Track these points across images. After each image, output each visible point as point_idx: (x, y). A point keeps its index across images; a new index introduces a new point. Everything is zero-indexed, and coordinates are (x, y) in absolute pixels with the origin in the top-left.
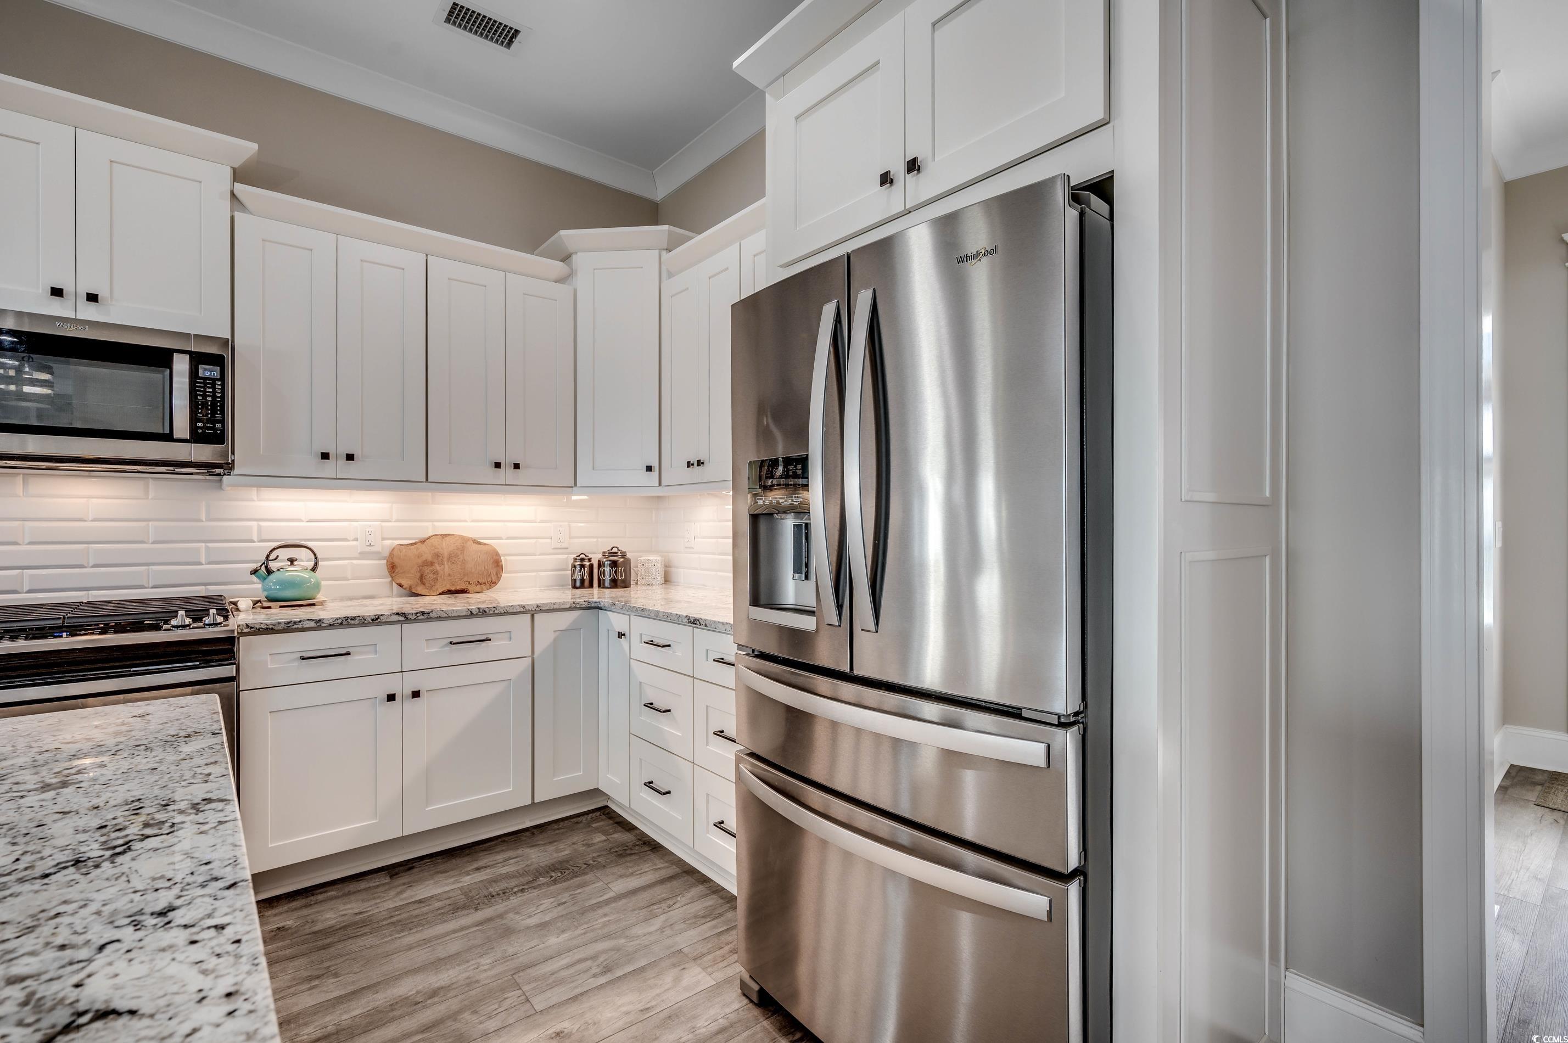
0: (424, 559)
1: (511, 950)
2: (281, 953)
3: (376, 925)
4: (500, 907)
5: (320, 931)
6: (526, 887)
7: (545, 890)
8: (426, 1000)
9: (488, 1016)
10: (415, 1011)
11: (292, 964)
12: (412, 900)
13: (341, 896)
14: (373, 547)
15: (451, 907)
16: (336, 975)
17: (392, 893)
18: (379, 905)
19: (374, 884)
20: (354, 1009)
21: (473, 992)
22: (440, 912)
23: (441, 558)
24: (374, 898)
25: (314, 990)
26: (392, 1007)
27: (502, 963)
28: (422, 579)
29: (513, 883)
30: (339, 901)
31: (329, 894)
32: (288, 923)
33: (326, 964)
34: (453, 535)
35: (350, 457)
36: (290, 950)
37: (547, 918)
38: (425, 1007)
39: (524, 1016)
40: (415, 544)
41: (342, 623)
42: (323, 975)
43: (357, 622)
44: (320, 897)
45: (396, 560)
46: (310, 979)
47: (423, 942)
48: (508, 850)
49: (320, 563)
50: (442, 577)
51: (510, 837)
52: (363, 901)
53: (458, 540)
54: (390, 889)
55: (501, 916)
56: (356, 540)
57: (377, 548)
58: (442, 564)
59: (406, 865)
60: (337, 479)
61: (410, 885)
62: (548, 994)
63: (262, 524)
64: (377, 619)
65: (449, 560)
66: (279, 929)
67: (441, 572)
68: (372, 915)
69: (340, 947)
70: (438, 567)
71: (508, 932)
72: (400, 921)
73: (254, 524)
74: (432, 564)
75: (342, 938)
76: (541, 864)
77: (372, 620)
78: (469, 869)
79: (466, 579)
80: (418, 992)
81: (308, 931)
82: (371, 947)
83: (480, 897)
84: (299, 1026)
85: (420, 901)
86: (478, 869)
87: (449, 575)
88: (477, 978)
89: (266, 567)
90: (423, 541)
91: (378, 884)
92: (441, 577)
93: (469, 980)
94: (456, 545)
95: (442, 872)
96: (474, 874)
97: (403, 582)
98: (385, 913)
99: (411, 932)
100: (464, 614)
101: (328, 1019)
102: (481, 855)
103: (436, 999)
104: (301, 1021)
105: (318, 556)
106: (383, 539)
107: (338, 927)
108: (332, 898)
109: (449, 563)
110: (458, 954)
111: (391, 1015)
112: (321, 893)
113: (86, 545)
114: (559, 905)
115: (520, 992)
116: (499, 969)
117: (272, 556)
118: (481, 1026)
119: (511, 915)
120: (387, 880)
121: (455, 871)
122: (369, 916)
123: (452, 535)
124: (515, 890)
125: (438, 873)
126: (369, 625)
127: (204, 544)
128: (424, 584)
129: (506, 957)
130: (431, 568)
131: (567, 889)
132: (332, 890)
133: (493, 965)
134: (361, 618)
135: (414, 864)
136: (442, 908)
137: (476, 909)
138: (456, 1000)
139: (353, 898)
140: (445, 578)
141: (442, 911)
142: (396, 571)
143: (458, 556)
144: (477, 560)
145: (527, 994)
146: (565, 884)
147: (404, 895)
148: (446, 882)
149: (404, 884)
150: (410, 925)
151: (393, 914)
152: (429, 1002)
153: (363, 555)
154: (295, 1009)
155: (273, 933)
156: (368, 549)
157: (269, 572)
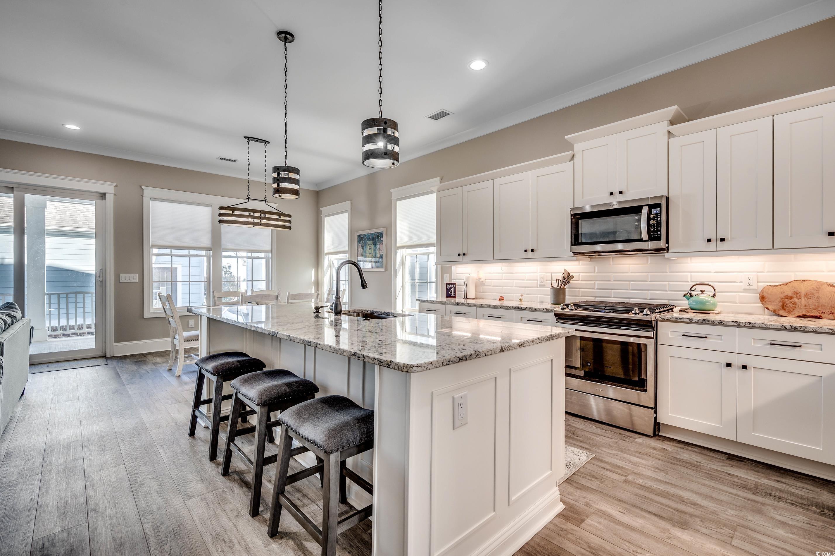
0: (786, 295)
1: (750, 518)
2: (657, 456)
3: (699, 469)
4: (768, 501)
5: (677, 458)
6: (797, 504)
7: (809, 513)
8: (688, 503)
9: (706, 527)
10: (680, 503)
11: (657, 461)
12: (726, 471)
13: (698, 453)
14: (752, 286)
15: (742, 485)
16: (667, 474)
17: (721, 464)
18: (710, 465)
19: (716, 457)
20: (660, 486)
21: (711, 516)
22: (733, 483)
23: (799, 295)
24: (710, 461)
25: (654, 472)
26: (673, 496)
27: (738, 518)
28: (783, 307)
29: (790, 497)
30: (695, 453)
31: (694, 449)
32: (669, 449)
33: (667, 468)
34: (811, 280)
35: (723, 240)
36: (661, 457)
37: (790, 523)
38: (685, 505)
39: (723, 540)
40: (780, 285)
41: (702, 322)
42: (662, 470)
43: (710, 322)
44: (690, 448)
45: (765, 294)
46: (658, 469)
47: (712, 487)
48: (810, 485)
49: (717, 293)
50: (800, 307)
51: (821, 481)
52: (704, 459)
53: (814, 284)
54: (721, 462)
55: (763, 504)
56: (741, 282)
57: (755, 287)
58: (800, 298)
59: (741, 458)
60: (716, 251)
61: (732, 466)
62: (746, 544)
63: (692, 274)
64: (721, 323)
65: (805, 296)
66: (664, 449)
67: (798, 304)
68: (702, 466)
69: (678, 467)
70: (795, 300)
71: (759, 512)
72: (711, 475)
73: (689, 274)
74: (792, 298)
75: (682, 465)
76: (824, 503)
77: (718, 323)
78: (772, 478)
79: (819, 309)
80: (688, 499)
81: (673, 455)
82: (689, 475)
83: (763, 491)
84: (640, 478)
85: (729, 474)
86: (778, 481)
87: (805, 306)
88: (719, 514)
89: (690, 294)
90: (786, 284)
91: (718, 457)
92: (798, 307)
93: (715, 512)
94: (812, 287)
95: (755, 471)
96: (772, 481)
97: (769, 307)
98: (709, 468)
99: (712, 481)
100: (780, 328)
101: (650, 482)
102: (789, 477)
103: (692, 506)
104: (642, 477)
105: (717, 290)
106: (758, 282)
107: (685, 461)
108: (693, 451)
109: (806, 298)
110: (722, 501)
111: (670, 497)
112: (692, 447)
113: (629, 282)
114: (808, 524)
115: (733, 532)
116: (735, 519)
117: (693, 289)
118: (699, 527)
119: (770, 508)
120: (725, 459)
121: (763, 474)
122: (700, 465)
123: (809, 280)
124: (788, 501)
125: (753, 470)
126: (716, 325)
127: (668, 283)
128: (785, 310)
129: (744, 518)
130: (791, 300)
131: (823, 521)
132: (697, 449)
133: (732, 516)
134: (712, 321)
135: (745, 461)
136: (737, 482)
137: (754, 494)
138: (700, 512)
139: (702, 456)
140: (802, 307)
141: (735, 483)
142: (765, 300)
143: (814, 294)
144: (831, 298)
145: (735, 536)
146: (828, 520)
147: (725, 468)
148: (752, 475)
149: (730, 464)
150: (713, 478)
151: (711, 471)
152: (689, 505)
153: (745, 291)
154: (643, 473)
155: (661, 449)
156: (749, 287)
157: (691, 296)
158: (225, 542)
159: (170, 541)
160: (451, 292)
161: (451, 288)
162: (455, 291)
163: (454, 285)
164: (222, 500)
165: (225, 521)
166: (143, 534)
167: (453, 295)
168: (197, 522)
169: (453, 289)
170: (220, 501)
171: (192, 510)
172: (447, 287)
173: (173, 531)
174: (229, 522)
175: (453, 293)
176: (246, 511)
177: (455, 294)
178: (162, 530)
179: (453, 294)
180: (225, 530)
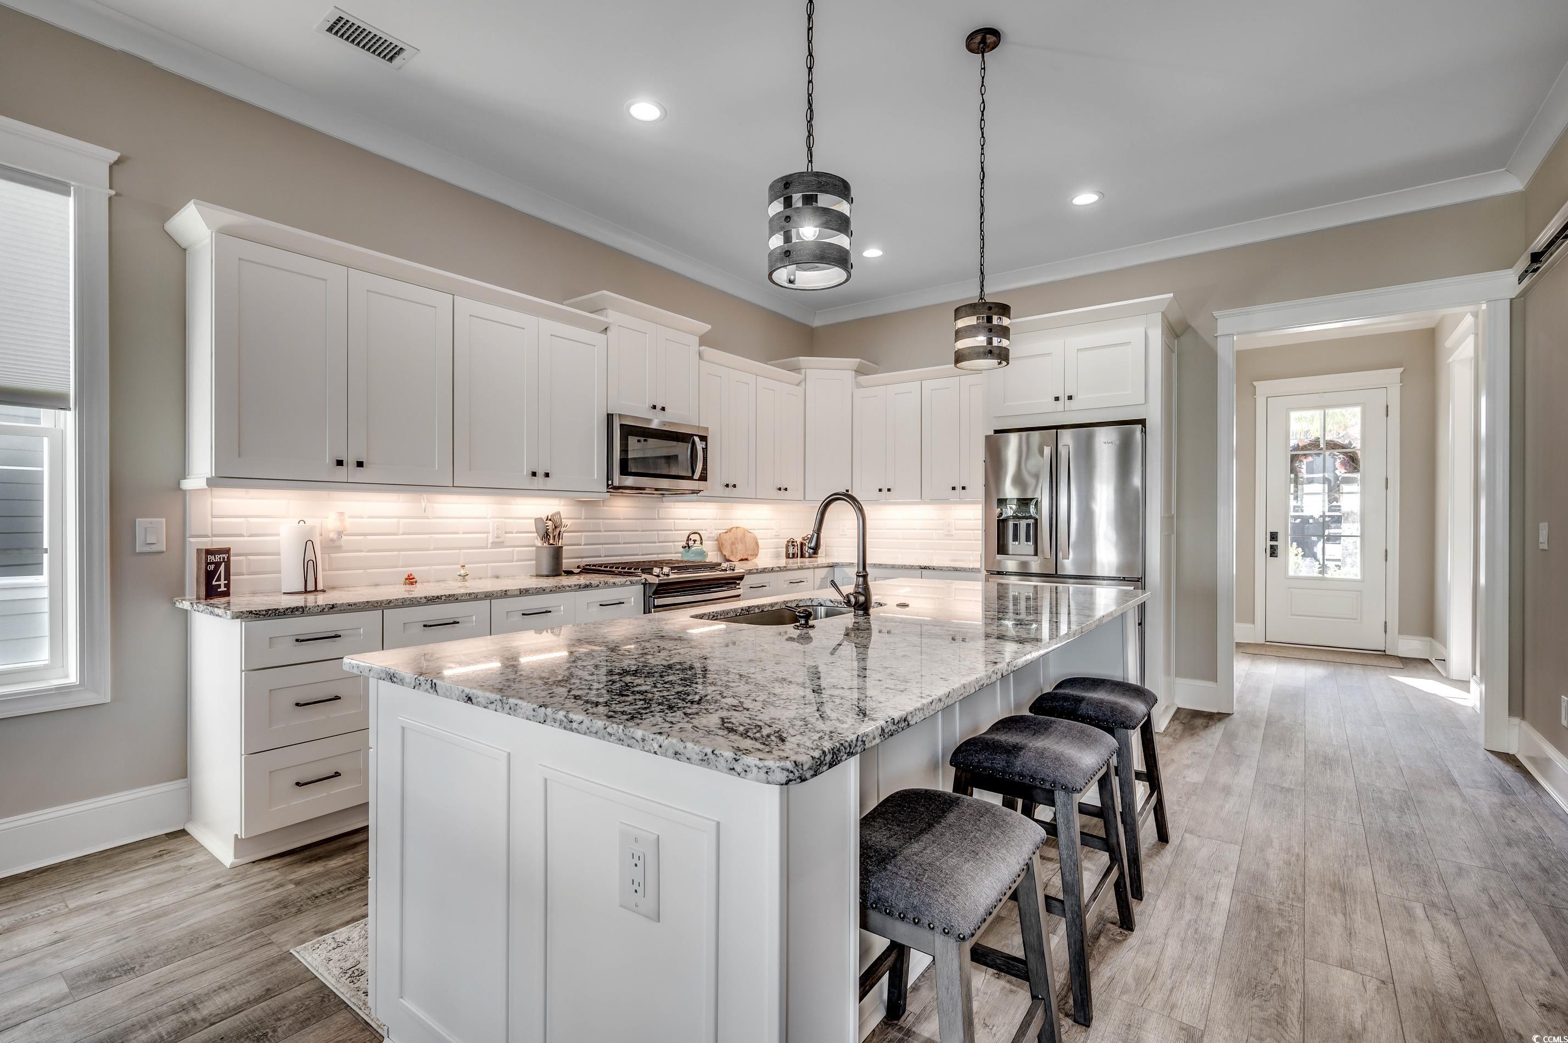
158: (1196, 930)
159: (1267, 984)
160: (219, 579)
161: (218, 565)
162: (227, 577)
163: (225, 556)
164: (1144, 980)
165: (1173, 948)
166: (1306, 1029)
167: (223, 589)
168: (1210, 979)
169: (222, 568)
170: (1148, 981)
171: (1205, 1002)
172: (208, 564)
173: (1256, 995)
174: (1168, 945)
175: (223, 582)
176: (1131, 940)
177: (227, 586)
178: (1272, 1010)
179: (222, 586)
180: (1183, 940)
